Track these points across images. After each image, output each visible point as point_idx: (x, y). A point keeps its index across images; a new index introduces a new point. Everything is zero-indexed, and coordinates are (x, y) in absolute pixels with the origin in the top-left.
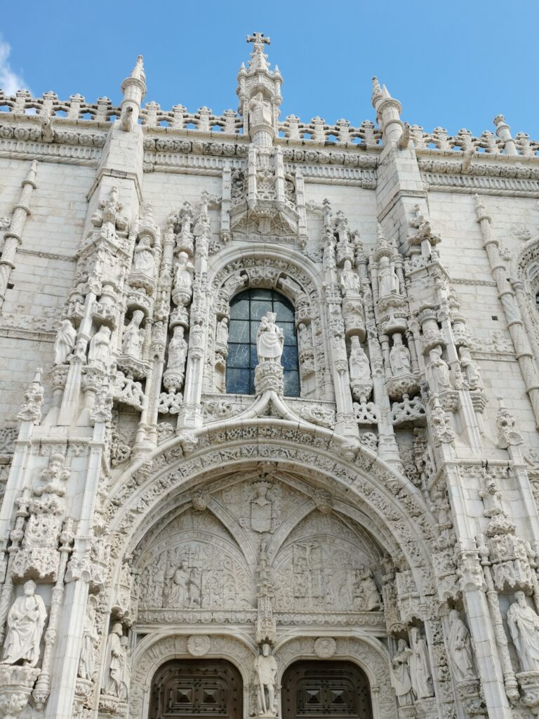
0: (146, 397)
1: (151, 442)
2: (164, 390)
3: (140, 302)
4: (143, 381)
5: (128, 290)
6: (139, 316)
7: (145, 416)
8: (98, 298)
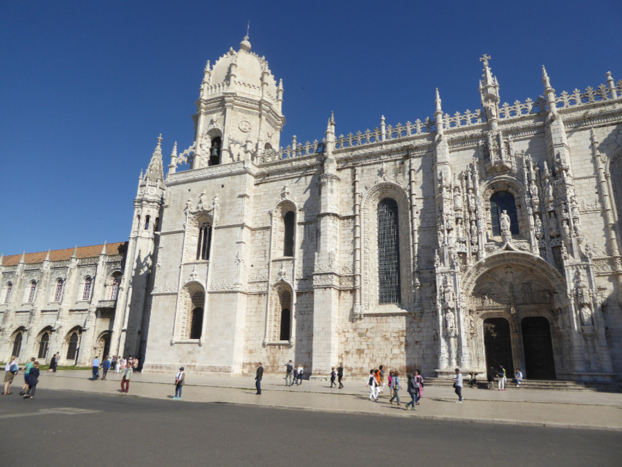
0: (467, 249)
1: (472, 263)
2: (472, 244)
3: (460, 216)
4: (465, 242)
5: (455, 212)
6: (460, 221)
7: (468, 254)
8: (447, 221)
